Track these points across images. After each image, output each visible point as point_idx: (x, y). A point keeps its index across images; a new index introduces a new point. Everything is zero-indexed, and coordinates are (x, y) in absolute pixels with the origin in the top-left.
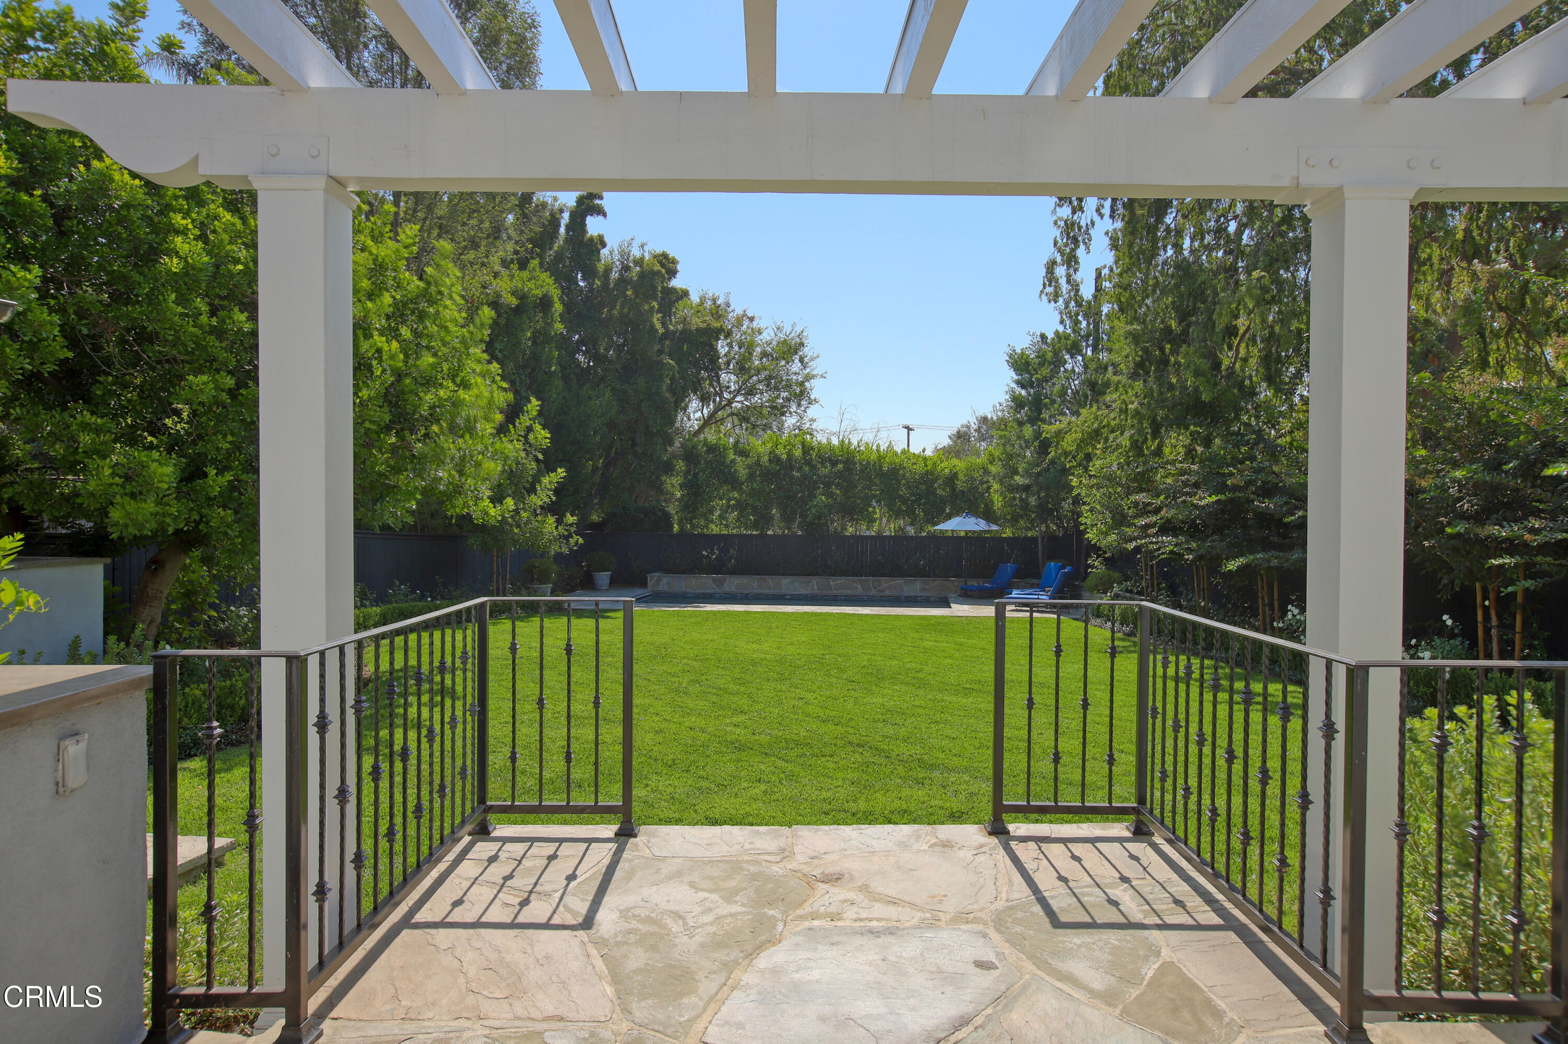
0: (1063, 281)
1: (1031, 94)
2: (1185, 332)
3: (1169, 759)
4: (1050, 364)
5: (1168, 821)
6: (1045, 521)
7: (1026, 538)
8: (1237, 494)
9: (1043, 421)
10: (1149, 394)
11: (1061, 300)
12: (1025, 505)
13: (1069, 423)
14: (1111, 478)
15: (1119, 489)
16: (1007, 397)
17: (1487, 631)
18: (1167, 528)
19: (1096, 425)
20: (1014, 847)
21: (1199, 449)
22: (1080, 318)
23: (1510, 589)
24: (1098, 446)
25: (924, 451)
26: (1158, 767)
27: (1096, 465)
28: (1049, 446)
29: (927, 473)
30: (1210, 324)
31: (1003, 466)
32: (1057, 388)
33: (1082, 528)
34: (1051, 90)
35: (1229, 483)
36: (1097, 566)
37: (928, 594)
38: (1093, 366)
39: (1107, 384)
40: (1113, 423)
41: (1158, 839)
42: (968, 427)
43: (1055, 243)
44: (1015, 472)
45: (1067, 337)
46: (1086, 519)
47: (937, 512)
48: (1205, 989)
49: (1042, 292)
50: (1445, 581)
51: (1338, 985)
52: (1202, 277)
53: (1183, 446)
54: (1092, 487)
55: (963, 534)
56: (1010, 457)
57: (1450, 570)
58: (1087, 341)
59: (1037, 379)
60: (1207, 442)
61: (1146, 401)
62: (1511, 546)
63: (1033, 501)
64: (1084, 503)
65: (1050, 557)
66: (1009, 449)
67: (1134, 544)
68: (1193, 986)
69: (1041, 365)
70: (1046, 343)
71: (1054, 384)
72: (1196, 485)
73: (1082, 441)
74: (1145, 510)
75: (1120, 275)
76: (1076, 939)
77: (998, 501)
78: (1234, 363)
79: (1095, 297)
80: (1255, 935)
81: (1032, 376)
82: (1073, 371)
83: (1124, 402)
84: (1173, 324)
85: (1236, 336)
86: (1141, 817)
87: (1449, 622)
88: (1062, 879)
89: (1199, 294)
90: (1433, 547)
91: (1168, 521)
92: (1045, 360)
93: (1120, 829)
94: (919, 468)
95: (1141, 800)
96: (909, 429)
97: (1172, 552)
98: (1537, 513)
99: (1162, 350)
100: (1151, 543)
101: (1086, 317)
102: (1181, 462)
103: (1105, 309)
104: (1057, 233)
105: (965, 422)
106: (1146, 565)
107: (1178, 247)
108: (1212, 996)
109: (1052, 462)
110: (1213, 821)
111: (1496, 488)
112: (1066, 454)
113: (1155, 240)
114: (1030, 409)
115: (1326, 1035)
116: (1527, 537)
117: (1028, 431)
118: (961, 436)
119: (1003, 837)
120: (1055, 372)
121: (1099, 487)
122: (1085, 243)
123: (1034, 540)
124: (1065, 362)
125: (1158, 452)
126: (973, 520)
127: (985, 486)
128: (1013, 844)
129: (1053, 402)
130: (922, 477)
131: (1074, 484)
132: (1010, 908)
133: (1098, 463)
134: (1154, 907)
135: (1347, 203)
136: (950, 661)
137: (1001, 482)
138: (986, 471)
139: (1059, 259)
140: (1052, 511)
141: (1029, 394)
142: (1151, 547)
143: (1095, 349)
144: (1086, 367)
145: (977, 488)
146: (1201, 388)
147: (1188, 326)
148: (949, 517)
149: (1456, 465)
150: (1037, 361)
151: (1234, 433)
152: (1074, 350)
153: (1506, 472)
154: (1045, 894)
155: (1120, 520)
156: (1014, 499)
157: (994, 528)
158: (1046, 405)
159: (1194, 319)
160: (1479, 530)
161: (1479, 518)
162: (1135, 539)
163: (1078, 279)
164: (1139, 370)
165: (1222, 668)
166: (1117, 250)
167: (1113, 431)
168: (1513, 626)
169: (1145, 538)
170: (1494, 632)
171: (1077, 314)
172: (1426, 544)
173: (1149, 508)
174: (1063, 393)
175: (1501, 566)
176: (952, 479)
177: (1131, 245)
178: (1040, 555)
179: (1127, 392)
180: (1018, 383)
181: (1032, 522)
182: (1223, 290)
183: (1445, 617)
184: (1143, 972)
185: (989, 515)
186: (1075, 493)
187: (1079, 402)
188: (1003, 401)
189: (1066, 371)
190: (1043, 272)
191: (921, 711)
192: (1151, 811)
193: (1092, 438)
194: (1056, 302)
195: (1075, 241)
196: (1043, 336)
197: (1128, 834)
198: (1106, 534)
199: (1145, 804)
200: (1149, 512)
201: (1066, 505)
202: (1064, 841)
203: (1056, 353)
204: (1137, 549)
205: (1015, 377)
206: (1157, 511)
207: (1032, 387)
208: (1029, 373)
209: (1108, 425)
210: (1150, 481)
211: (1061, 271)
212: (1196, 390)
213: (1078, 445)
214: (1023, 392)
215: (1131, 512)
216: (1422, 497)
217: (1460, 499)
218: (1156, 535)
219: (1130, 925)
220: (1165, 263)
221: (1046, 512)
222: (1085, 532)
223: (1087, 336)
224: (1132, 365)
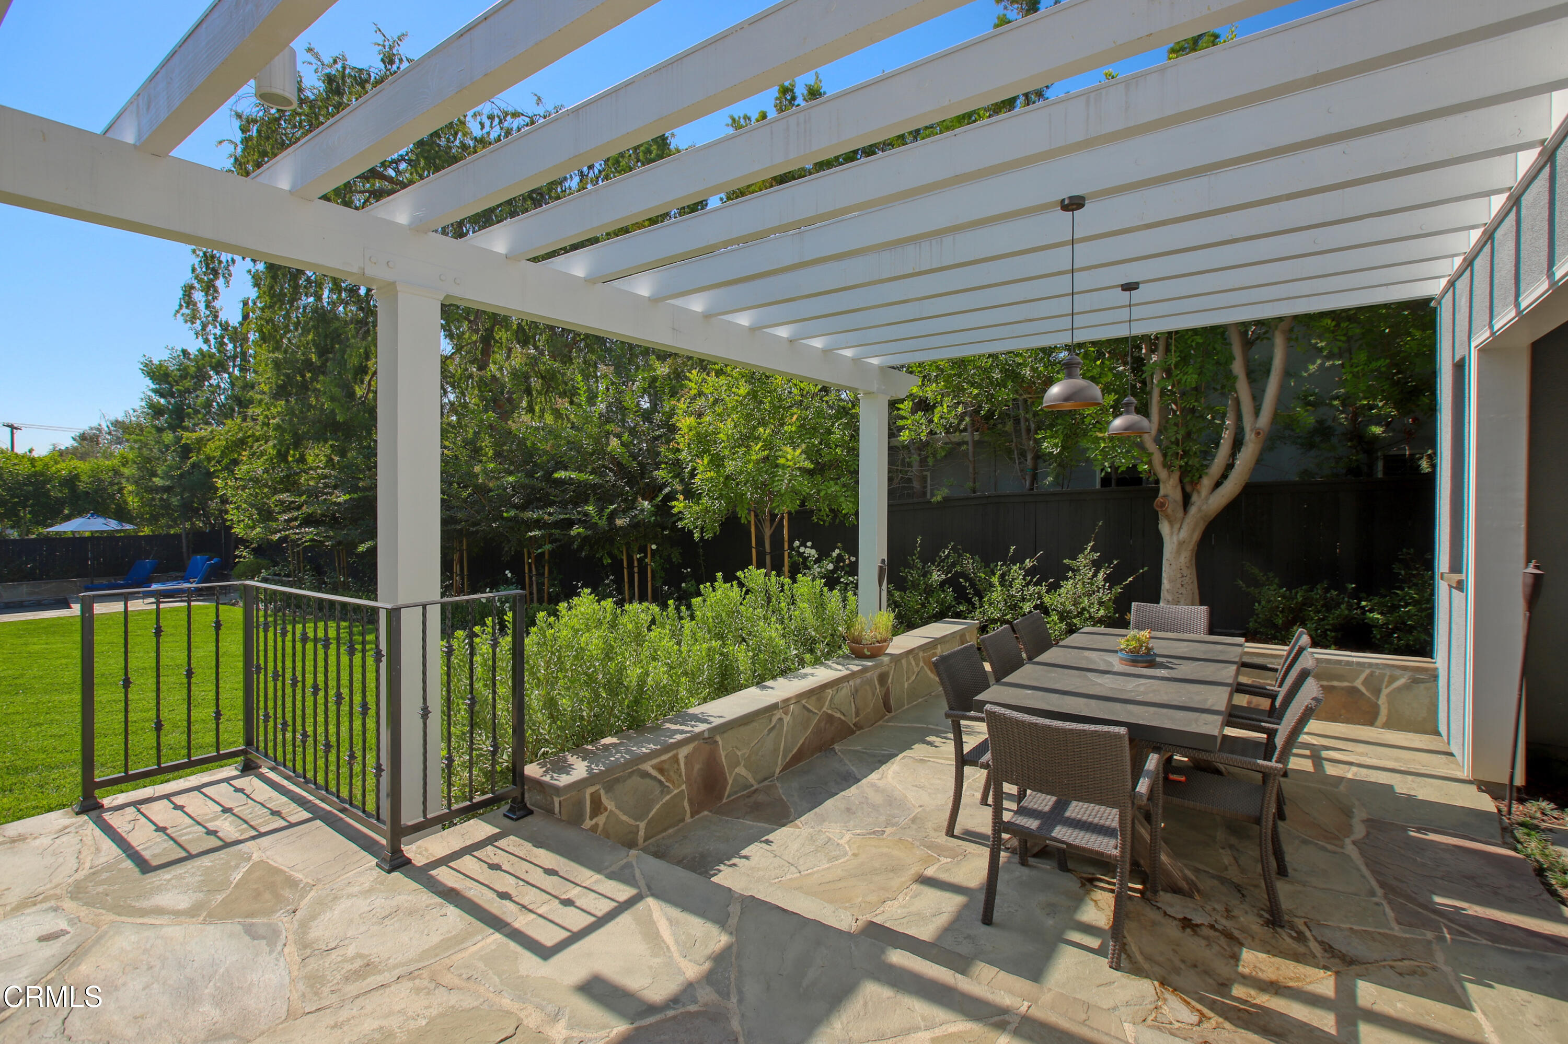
0: (201, 306)
1: (108, 135)
2: (324, 365)
3: (271, 704)
4: (193, 378)
5: (271, 752)
6: (190, 519)
7: (168, 535)
8: (367, 493)
9: (186, 429)
10: (291, 412)
11: (198, 322)
12: (166, 505)
13: (212, 432)
14: (256, 481)
15: (266, 490)
16: (144, 404)
17: (531, 578)
18: (308, 521)
19: (240, 435)
20: (106, 818)
21: (336, 459)
22: (226, 340)
23: (540, 551)
24: (244, 453)
25: (31, 451)
26: (262, 712)
27: (241, 470)
28: (191, 451)
29: (35, 474)
30: (342, 363)
31: (139, 469)
32: (201, 400)
33: (228, 523)
34: (129, 137)
35: (360, 485)
36: (244, 554)
37: (39, 598)
38: (239, 383)
39: (251, 401)
40: (258, 434)
41: (264, 770)
42: (99, 430)
43: (194, 270)
44: (155, 474)
45: (212, 356)
46: (232, 515)
47: (54, 512)
48: (287, 870)
49: (178, 312)
50: (506, 549)
51: (385, 827)
52: (337, 324)
53: (325, 456)
54: (238, 488)
55: (87, 534)
56: (149, 460)
57: (509, 541)
58: (234, 361)
59: (179, 390)
60: (343, 453)
61: (287, 418)
62: (538, 524)
63: (175, 501)
64: (231, 503)
65: (196, 551)
66: (145, 452)
67: (279, 535)
68: (277, 871)
69: (184, 377)
70: (189, 359)
71: (197, 396)
72: (335, 487)
73: (226, 448)
74: (288, 508)
75: (262, 309)
76: (166, 875)
77: (133, 502)
78: (367, 394)
79: (241, 324)
80: (337, 816)
81: (172, 386)
82: (219, 386)
83: (267, 416)
84: (314, 358)
85: (366, 373)
86: (249, 756)
87: (509, 575)
88: (161, 829)
89: (337, 336)
90: (498, 527)
91: (310, 515)
92: (188, 374)
93: (230, 771)
94: (24, 469)
95: (249, 742)
96: (13, 428)
97: (312, 540)
98: (552, 504)
99: (303, 376)
100: (295, 533)
101: (232, 340)
102: (322, 468)
103: (252, 336)
104: (196, 261)
105: (95, 424)
106: (293, 552)
107: (319, 298)
108: (292, 873)
109: (194, 465)
110: (304, 742)
111: (533, 488)
112: (209, 459)
113: (296, 287)
114: (171, 417)
115: (377, 865)
116: (546, 517)
117: (168, 437)
118: (88, 440)
119: (94, 813)
120: (198, 386)
121: (244, 488)
122: (224, 277)
123: (177, 536)
124: (210, 377)
125: (302, 460)
126: (101, 520)
127: (116, 487)
128: (106, 816)
129: (197, 412)
130: (29, 477)
131: (219, 485)
132: (94, 874)
133: (244, 468)
134: (252, 823)
135: (400, 294)
136: (64, 661)
137: (136, 483)
138: (117, 473)
139: (197, 285)
140: (198, 509)
141: (169, 403)
142: (293, 537)
143: (243, 369)
144: (232, 384)
145: (106, 489)
146: (337, 411)
147: (327, 360)
148: (68, 518)
149: (510, 473)
150: (178, 373)
151: (365, 447)
152: (220, 367)
153: (537, 479)
154: (138, 848)
155: (266, 515)
156: (153, 499)
157: (128, 527)
158: (189, 415)
159: (331, 355)
160: (522, 515)
161: (523, 508)
162: (280, 531)
163: (218, 307)
164: (281, 392)
165: (357, 626)
166: (259, 288)
167: (257, 441)
168: (544, 574)
169: (289, 530)
170: (534, 578)
171: (222, 337)
172: (494, 525)
173: (293, 506)
174: (208, 404)
175: (535, 536)
176: (71, 481)
177: (271, 288)
178: (184, 550)
179: (269, 409)
180: (155, 391)
181: (175, 520)
182: (353, 337)
183: (507, 572)
184: (232, 879)
185: (121, 514)
186: (220, 493)
187: (226, 413)
188: (137, 408)
189: (211, 385)
190: (180, 294)
191: (18, 717)
192: (257, 749)
193: (237, 446)
194: (193, 323)
195: (215, 272)
196: (185, 353)
197: (237, 773)
198: (253, 528)
199: (253, 744)
200: (293, 509)
201: (213, 505)
202: (168, 797)
203: (199, 369)
204: (284, 539)
205: (153, 386)
206: (299, 508)
207: (173, 397)
208: (169, 383)
209: (253, 435)
210: (296, 483)
211: (199, 296)
212: (333, 411)
213: (223, 452)
214: (162, 401)
215: (277, 510)
216: (491, 494)
217: (513, 496)
218: (300, 526)
219: (227, 845)
220: (305, 308)
221: (188, 510)
222: (231, 527)
223: (234, 358)
224: (274, 387)
